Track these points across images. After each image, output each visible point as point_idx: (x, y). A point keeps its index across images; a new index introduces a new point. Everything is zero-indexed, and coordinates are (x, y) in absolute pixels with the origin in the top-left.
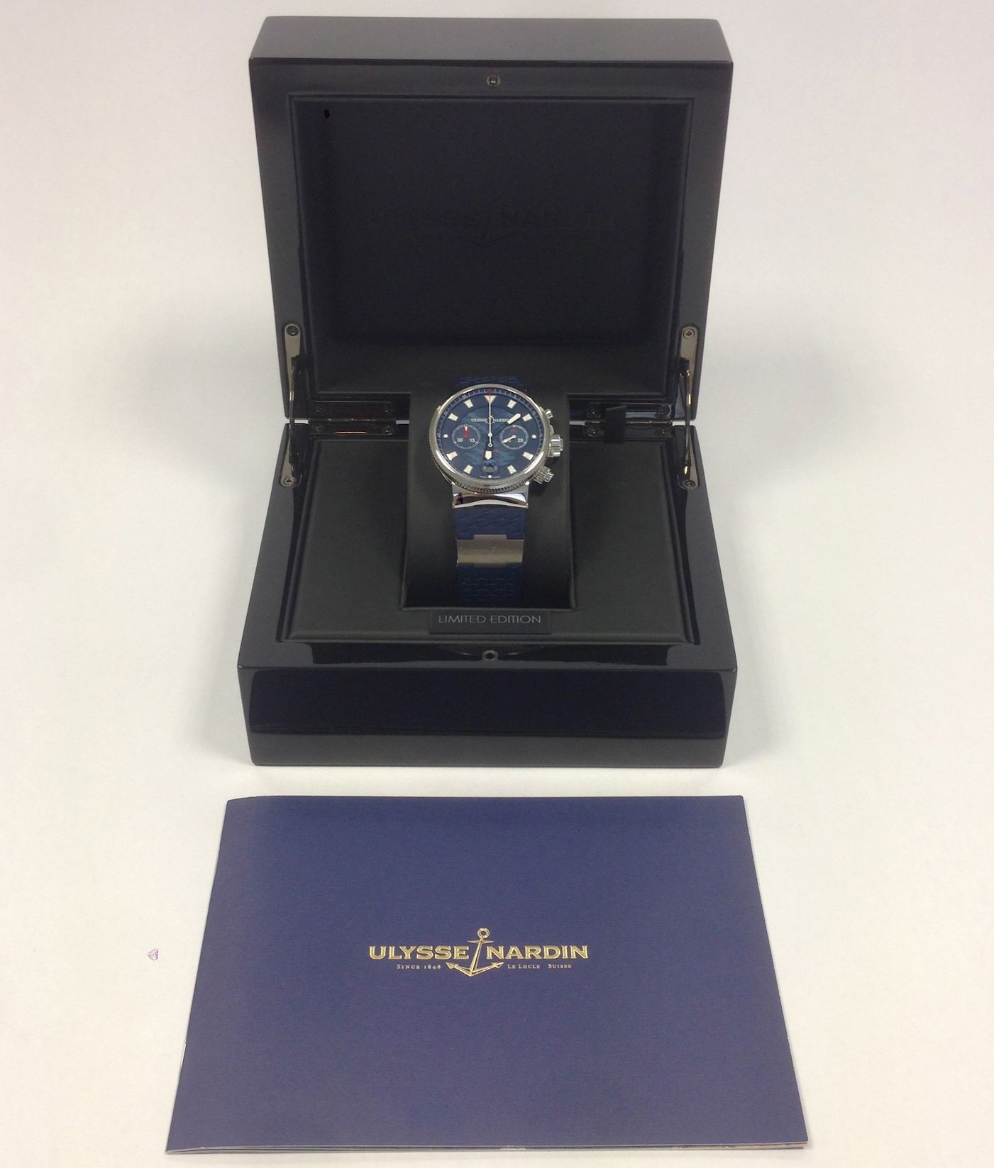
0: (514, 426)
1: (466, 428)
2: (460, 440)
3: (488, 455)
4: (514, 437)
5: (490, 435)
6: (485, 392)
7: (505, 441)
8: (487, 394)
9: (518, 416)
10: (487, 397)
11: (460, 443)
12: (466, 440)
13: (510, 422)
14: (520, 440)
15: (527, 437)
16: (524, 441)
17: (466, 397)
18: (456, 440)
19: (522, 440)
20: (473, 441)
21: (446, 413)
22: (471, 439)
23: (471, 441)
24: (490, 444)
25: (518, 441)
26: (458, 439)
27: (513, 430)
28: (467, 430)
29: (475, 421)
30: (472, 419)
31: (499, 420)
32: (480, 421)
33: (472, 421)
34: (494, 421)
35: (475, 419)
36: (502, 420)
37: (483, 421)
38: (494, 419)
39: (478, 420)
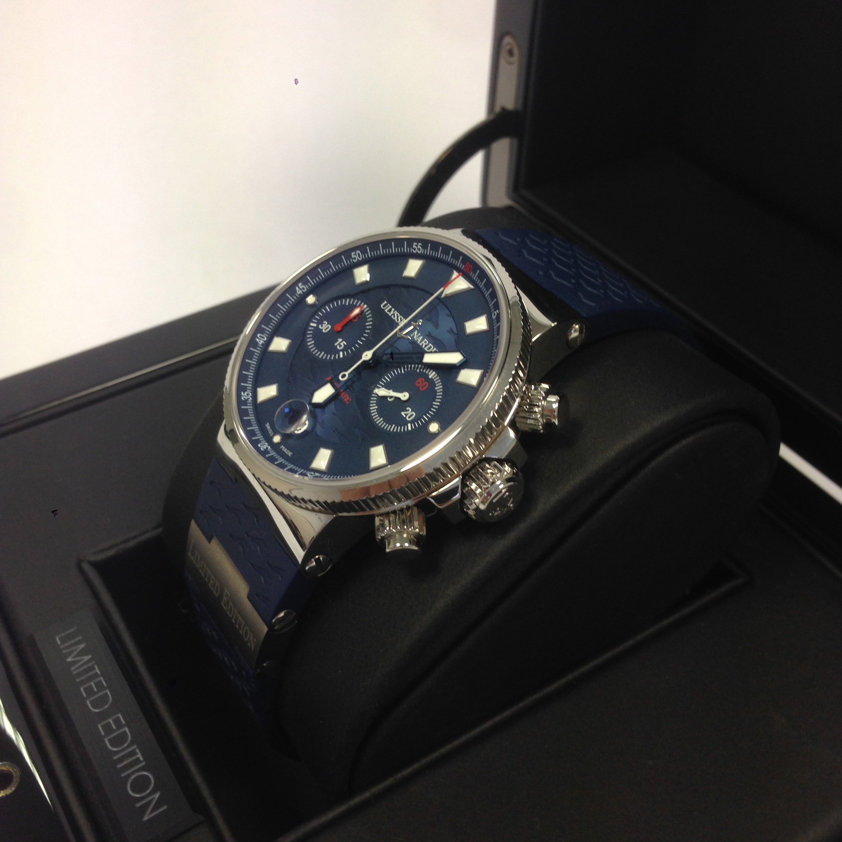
0: (432, 375)
1: (356, 312)
2: (325, 327)
3: (323, 394)
4: (404, 396)
5: (367, 355)
6: (459, 264)
8: (459, 270)
9: (454, 358)
10: (455, 274)
11: (317, 331)
12: (334, 334)
13: (429, 358)
14: (409, 414)
15: (425, 418)
16: (412, 422)
17: (421, 251)
18: (320, 322)
19: (409, 418)
20: (340, 346)
21: (357, 257)
22: (340, 340)
23: (336, 344)
24: (347, 373)
25: (403, 413)
26: (322, 324)
27: (419, 383)
28: (355, 317)
29: (386, 311)
30: (386, 302)
31: (420, 342)
32: (392, 317)
33: (382, 306)
34: (412, 336)
35: (389, 306)
36: (423, 347)
37: (398, 320)
38: (416, 332)
39: (392, 313)
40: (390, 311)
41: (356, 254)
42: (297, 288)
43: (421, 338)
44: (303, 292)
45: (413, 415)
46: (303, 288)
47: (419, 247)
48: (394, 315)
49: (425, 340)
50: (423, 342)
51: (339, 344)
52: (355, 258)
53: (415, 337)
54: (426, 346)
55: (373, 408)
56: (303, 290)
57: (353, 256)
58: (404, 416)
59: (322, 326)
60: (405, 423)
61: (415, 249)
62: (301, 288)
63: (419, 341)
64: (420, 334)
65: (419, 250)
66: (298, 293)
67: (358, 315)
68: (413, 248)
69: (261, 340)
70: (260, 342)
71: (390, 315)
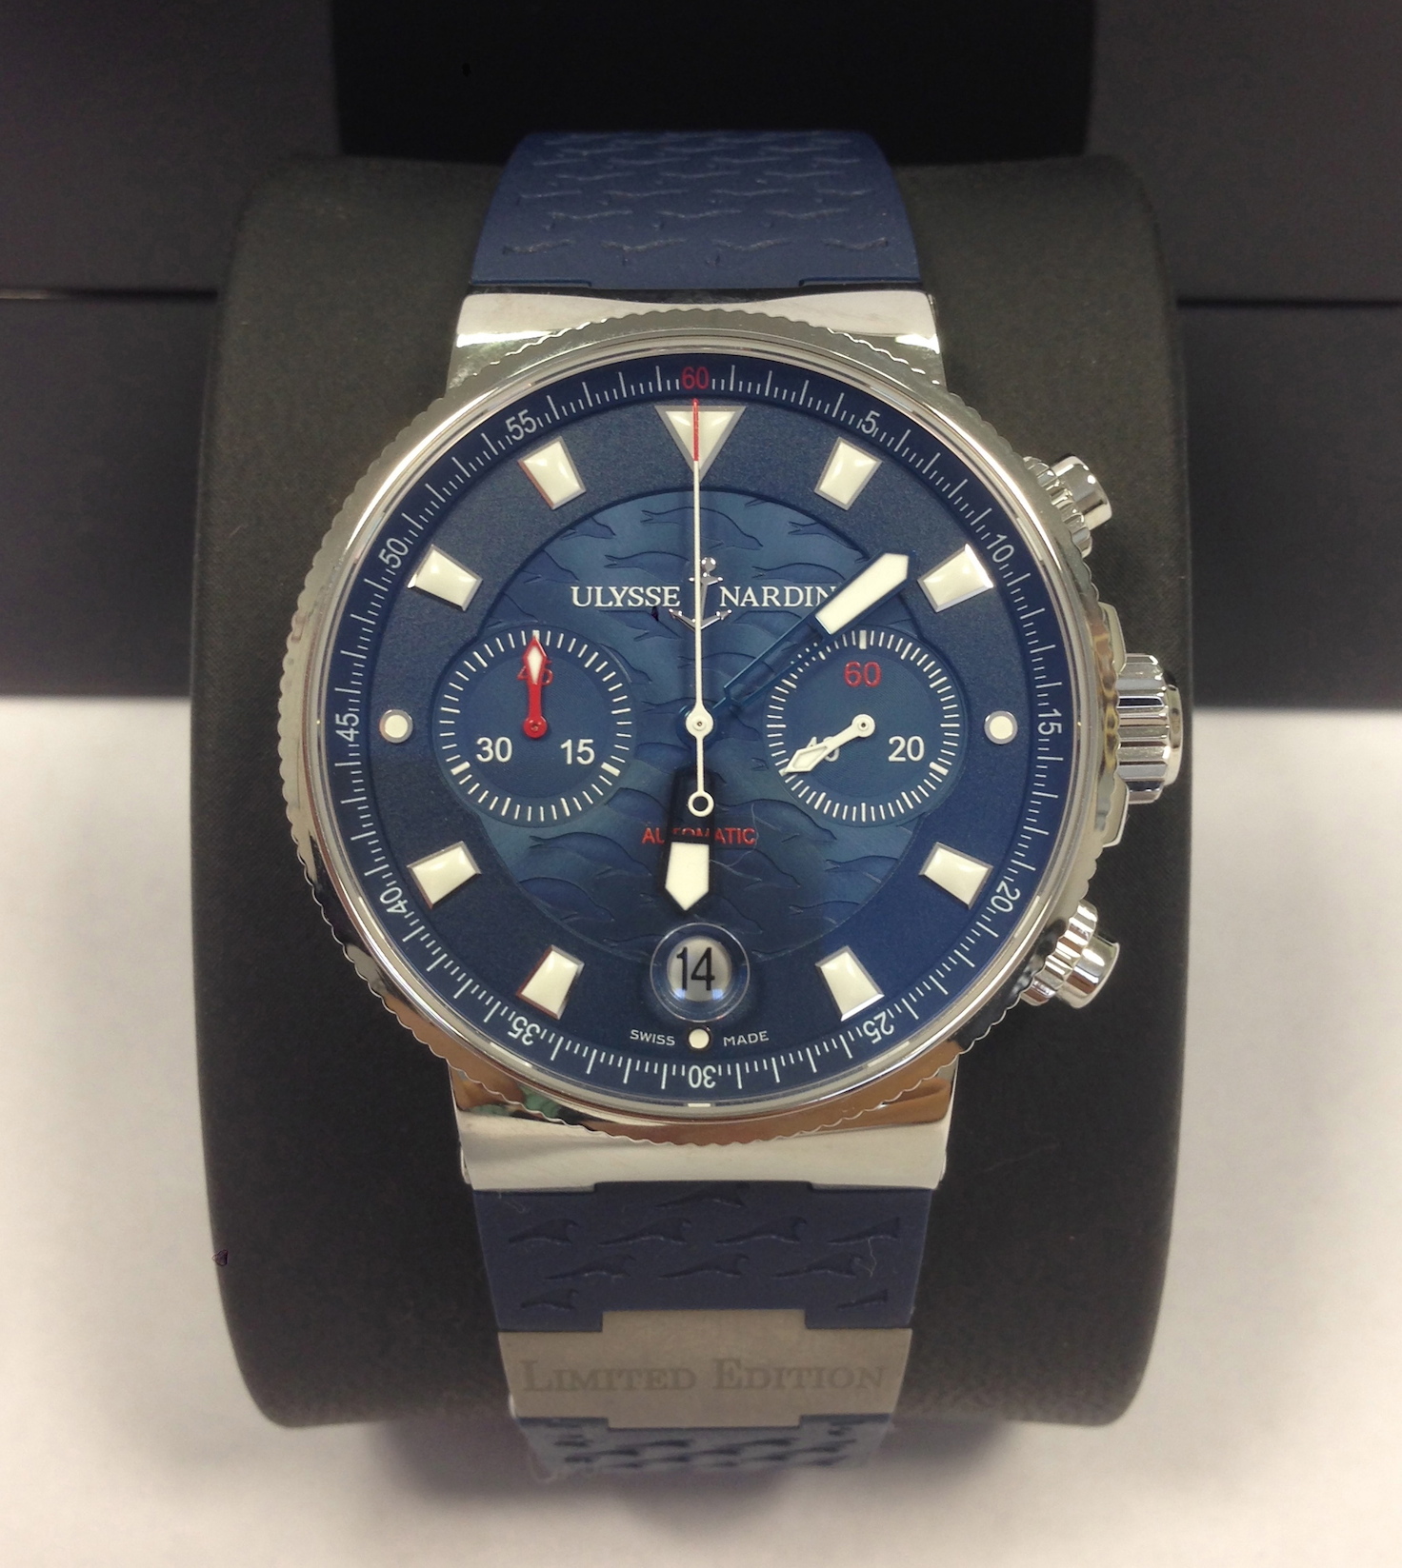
0: (862, 640)
1: (535, 660)
2: (496, 749)
3: (688, 873)
4: (862, 725)
5: (699, 722)
6: (659, 386)
7: (806, 759)
9: (888, 572)
11: (489, 774)
12: (535, 742)
13: (834, 617)
14: (905, 748)
15: (951, 725)
16: (932, 754)
17: (536, 424)
18: (469, 751)
19: (916, 754)
20: (585, 755)
21: (396, 554)
22: (568, 744)
23: (569, 761)
24: (701, 792)
25: (892, 758)
26: (479, 749)
27: (853, 677)
28: (544, 675)
29: (599, 604)
30: (575, 589)
31: (760, 600)
32: (630, 603)
33: (577, 603)
34: (723, 605)
35: (594, 592)
36: (778, 604)
37: (653, 601)
38: (724, 591)
39: (619, 598)
40: (607, 596)
41: (388, 552)
42: (340, 733)
43: (750, 591)
44: (355, 728)
45: (916, 743)
46: (351, 720)
47: (523, 421)
48: (627, 596)
49: (765, 589)
50: (766, 597)
51: (575, 754)
52: (393, 561)
53: (736, 602)
54: (781, 598)
55: (820, 801)
56: (353, 725)
57: (387, 561)
58: (903, 759)
59: (485, 754)
60: (922, 769)
61: (516, 432)
62: (345, 723)
63: (753, 599)
64: (737, 588)
65: (529, 425)
66: (351, 739)
67: (546, 666)
68: (510, 434)
69: (396, 903)
70: (399, 907)
71: (619, 604)
